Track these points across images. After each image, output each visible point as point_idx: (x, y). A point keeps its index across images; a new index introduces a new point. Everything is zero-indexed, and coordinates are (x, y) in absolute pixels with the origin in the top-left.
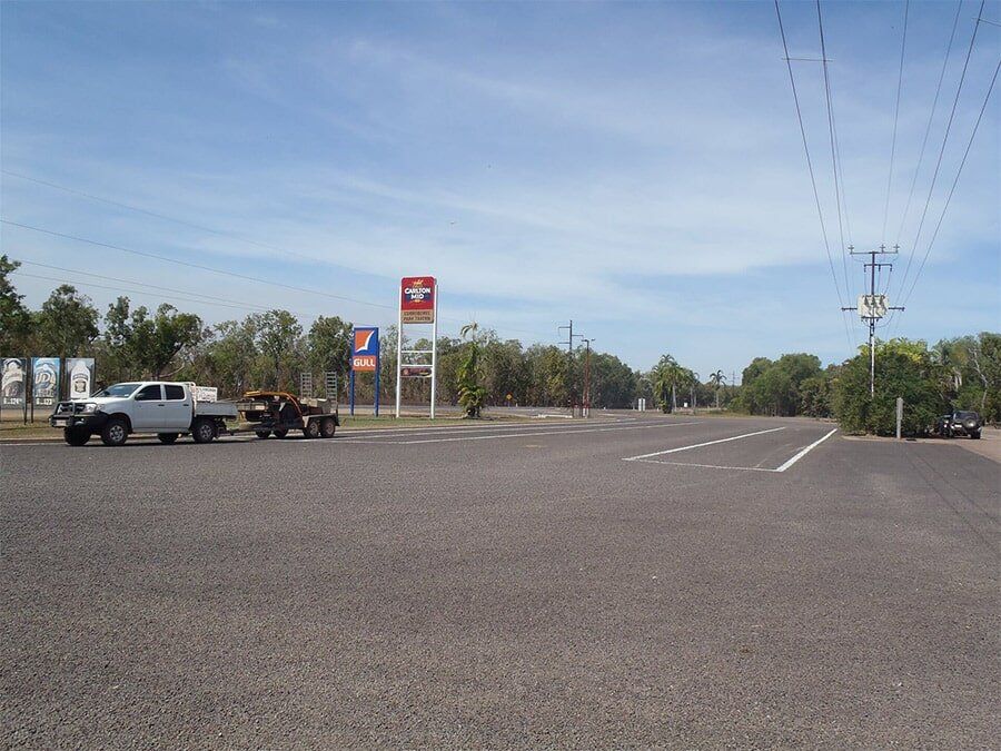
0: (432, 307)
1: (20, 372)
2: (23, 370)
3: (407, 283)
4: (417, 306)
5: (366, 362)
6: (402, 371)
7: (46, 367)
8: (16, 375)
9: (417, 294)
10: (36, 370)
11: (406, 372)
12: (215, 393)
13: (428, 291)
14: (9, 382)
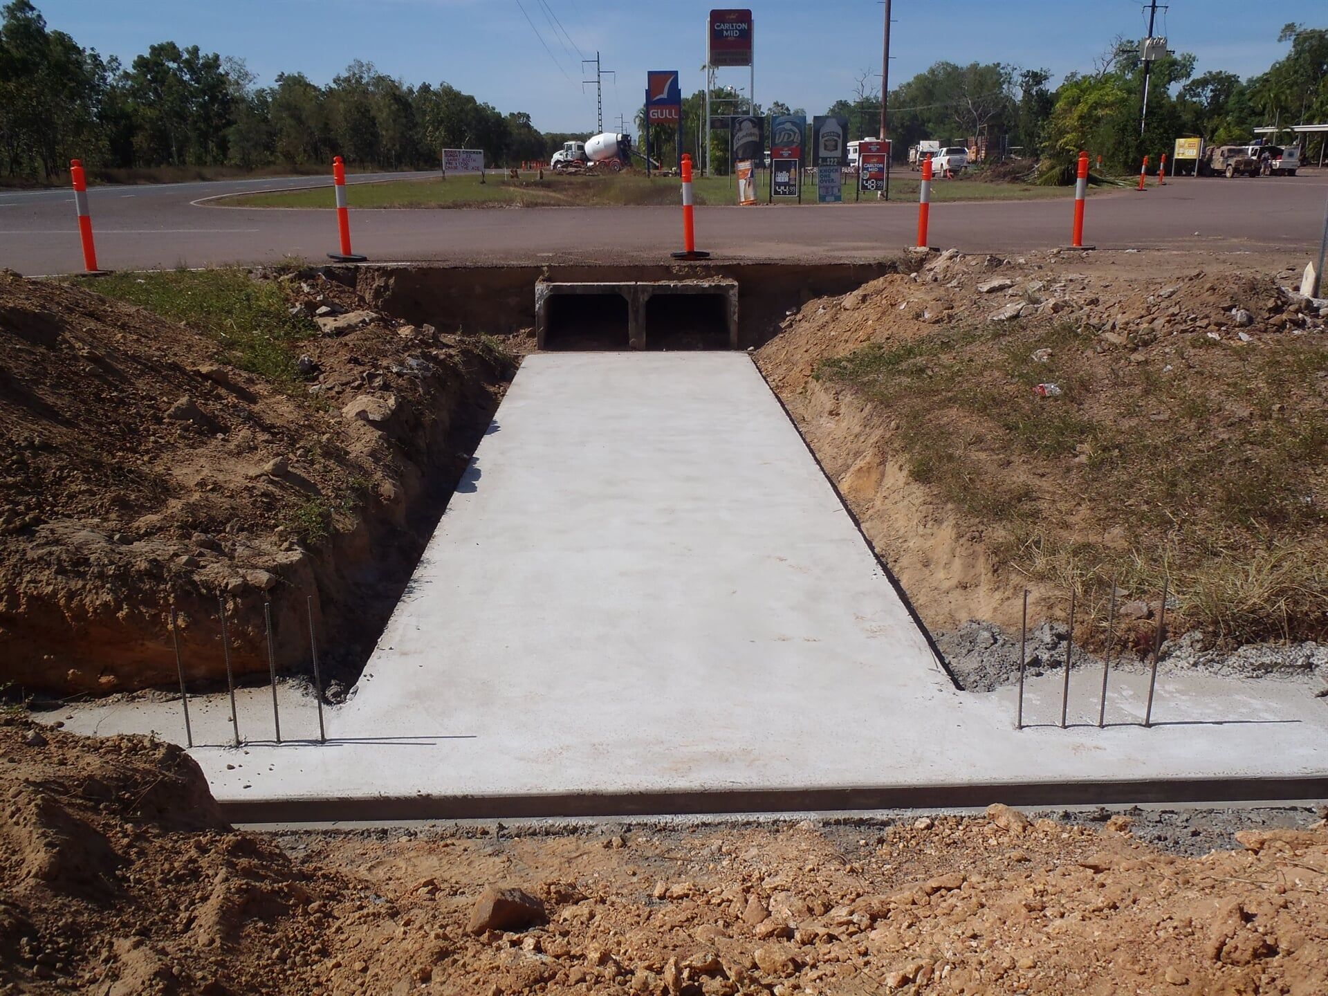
1: (756, 131)
2: (762, 129)
4: (731, 47)
5: (666, 113)
7: (788, 126)
8: (751, 135)
10: (776, 128)
11: (717, 123)
13: (745, 26)
14: (741, 142)
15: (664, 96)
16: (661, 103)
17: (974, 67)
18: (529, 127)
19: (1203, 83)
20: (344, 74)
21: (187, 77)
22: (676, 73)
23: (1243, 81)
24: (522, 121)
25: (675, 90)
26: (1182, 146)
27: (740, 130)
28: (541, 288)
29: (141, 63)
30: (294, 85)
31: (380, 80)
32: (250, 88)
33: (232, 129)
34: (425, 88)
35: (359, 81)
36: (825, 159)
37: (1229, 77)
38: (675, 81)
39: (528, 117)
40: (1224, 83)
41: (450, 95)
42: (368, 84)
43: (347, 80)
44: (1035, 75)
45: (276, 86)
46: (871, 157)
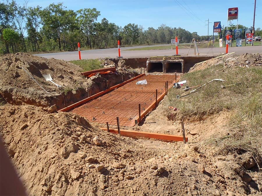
13: (236, 11)
15: (218, 27)
16: (217, 28)
18: (197, 35)
20: (160, 27)
21: (132, 29)
22: (220, 22)
25: (220, 25)
27: (227, 33)
28: (148, 62)
29: (126, 27)
30: (151, 29)
31: (167, 27)
32: (143, 31)
33: (139, 38)
34: (175, 28)
35: (163, 28)
38: (220, 23)
39: (197, 33)
41: (181, 29)
42: (164, 28)
43: (161, 28)
45: (148, 30)
46: (249, 37)
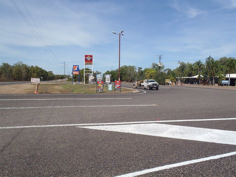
0: (92, 62)
1: (93, 77)
2: (94, 77)
3: (86, 56)
4: (89, 61)
5: (76, 73)
6: (85, 75)
7: (100, 76)
8: (92, 78)
9: (89, 59)
10: (97, 77)
11: (86, 75)
12: (39, 80)
13: (91, 58)
14: (91, 79)
15: (76, 69)
16: (75, 71)
17: (129, 66)
19: (166, 70)
20: (16, 63)
22: (78, 65)
23: (172, 70)
24: (51, 73)
25: (78, 69)
26: (167, 80)
30: (6, 65)
31: (23, 65)
34: (32, 66)
35: (19, 65)
36: (107, 83)
37: (170, 69)
38: (78, 67)
40: (169, 70)
41: (37, 68)
42: (21, 65)
44: (140, 68)
45: (2, 65)
46: (117, 84)
